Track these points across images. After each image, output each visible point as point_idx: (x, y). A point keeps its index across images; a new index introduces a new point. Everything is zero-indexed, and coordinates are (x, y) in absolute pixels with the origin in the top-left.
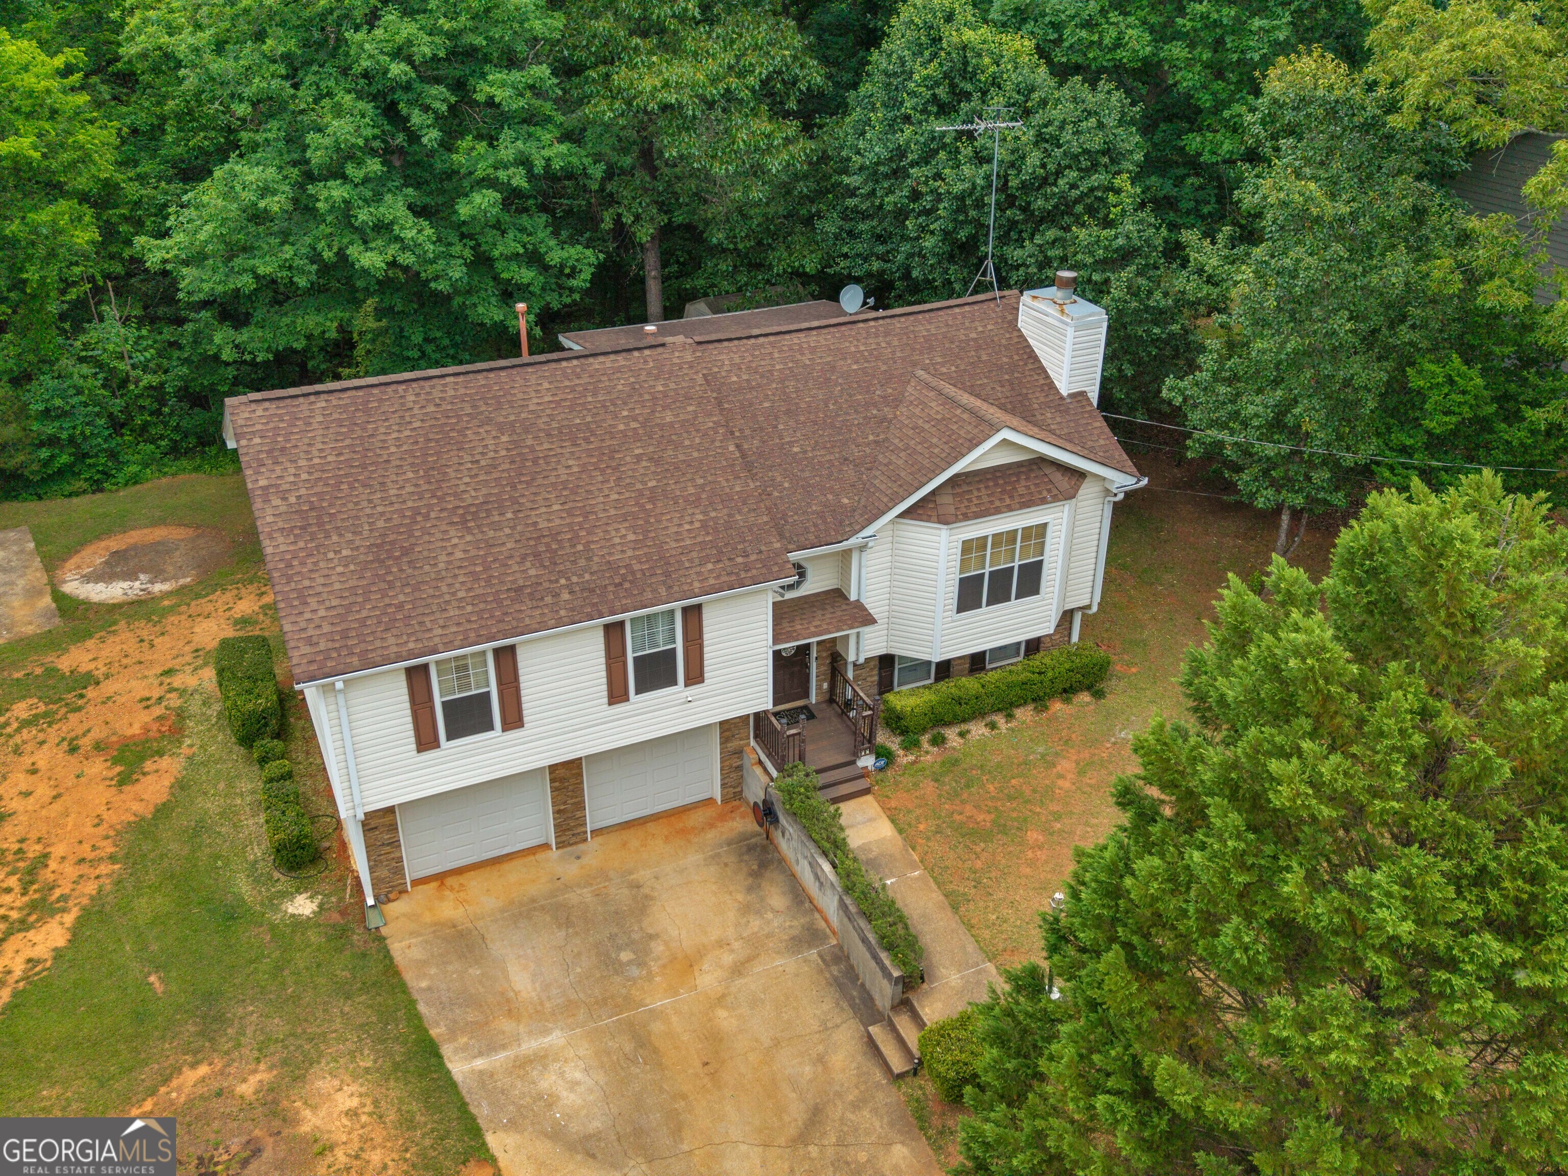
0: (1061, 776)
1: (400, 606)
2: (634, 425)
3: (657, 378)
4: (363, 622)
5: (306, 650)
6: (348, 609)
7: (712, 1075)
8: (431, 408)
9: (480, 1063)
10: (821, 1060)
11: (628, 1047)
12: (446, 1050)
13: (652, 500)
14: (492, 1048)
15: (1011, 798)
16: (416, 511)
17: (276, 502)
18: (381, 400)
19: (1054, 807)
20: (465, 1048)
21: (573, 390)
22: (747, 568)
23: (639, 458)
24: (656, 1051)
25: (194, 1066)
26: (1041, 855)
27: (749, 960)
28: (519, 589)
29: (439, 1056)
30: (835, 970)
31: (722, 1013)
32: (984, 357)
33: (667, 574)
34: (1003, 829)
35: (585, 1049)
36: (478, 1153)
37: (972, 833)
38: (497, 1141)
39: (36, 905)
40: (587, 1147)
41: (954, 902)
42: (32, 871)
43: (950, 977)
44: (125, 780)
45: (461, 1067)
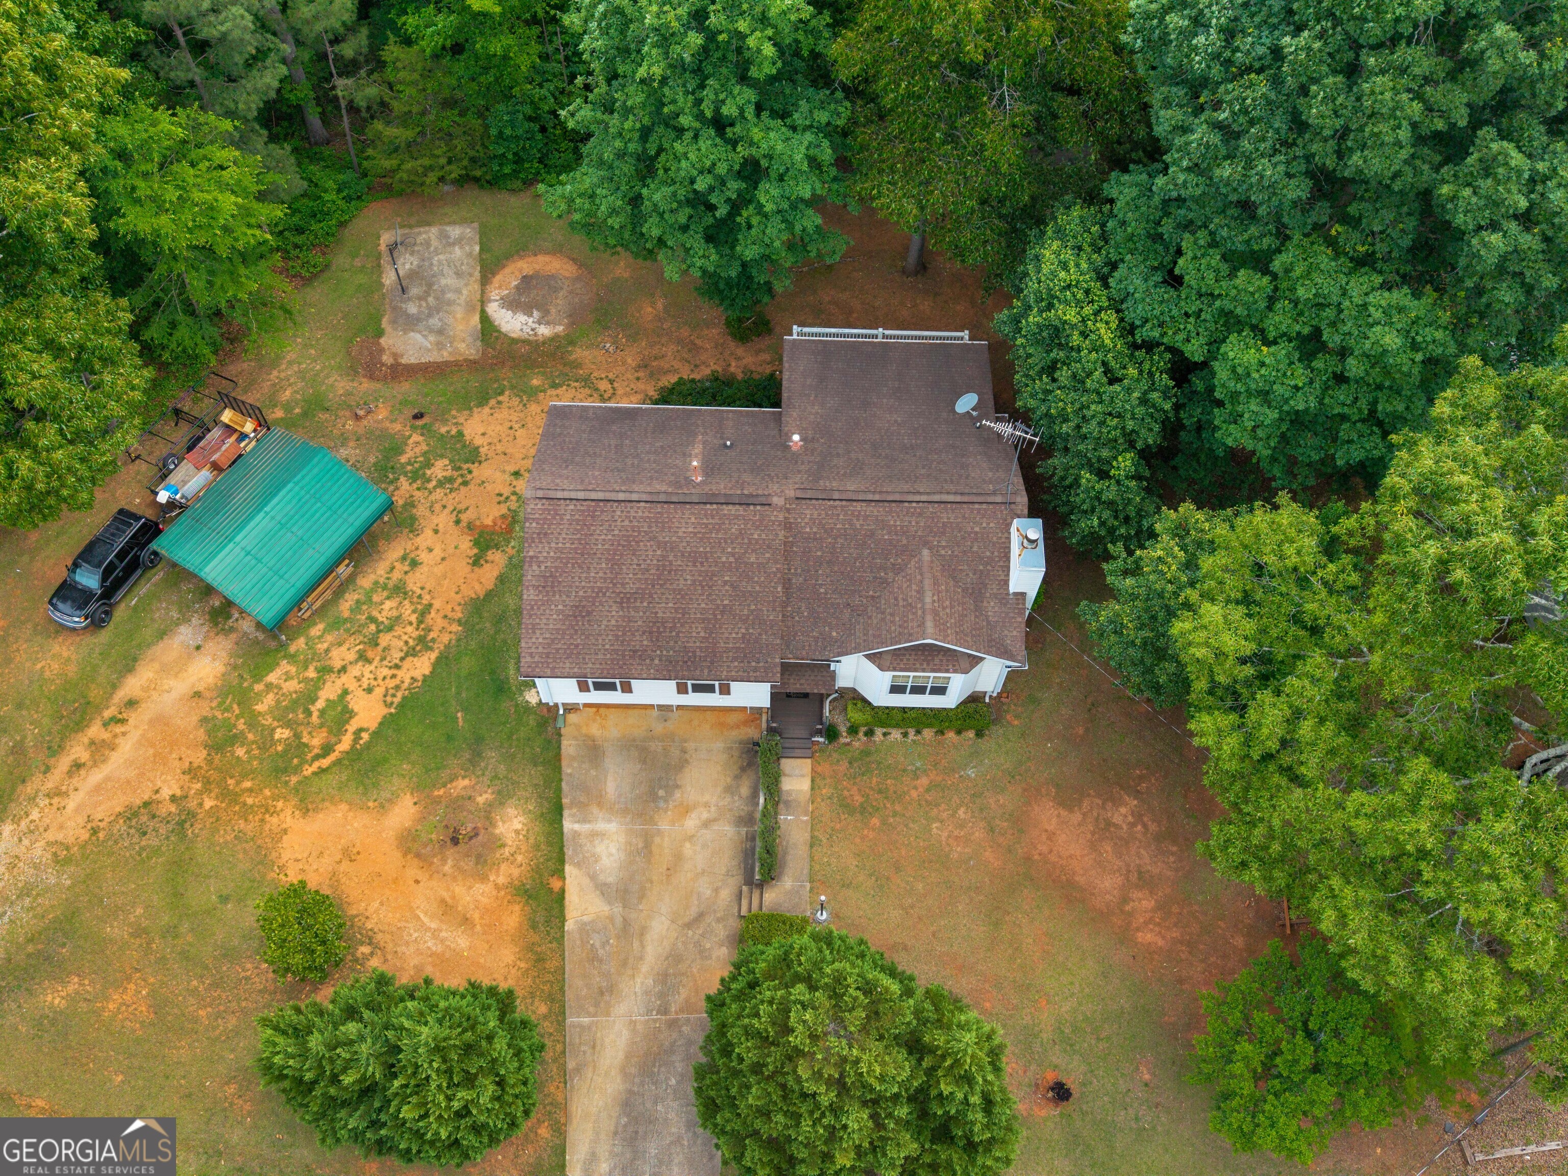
0: (916, 788)
1: (577, 646)
2: (732, 559)
3: (757, 527)
4: (557, 650)
5: (528, 659)
6: (553, 640)
7: (668, 876)
8: (627, 523)
9: (577, 827)
10: (716, 890)
11: (641, 845)
12: (566, 813)
13: (723, 613)
14: (584, 821)
15: (880, 792)
16: (600, 588)
17: (535, 567)
18: (602, 511)
19: (898, 808)
20: (573, 816)
21: (706, 525)
22: (755, 670)
23: (725, 583)
24: (651, 852)
25: (464, 778)
26: (871, 835)
27: (715, 820)
28: (635, 651)
29: (561, 815)
30: (749, 844)
31: (688, 845)
32: (975, 549)
33: (712, 662)
34: (863, 810)
35: (622, 839)
36: (559, 873)
37: (846, 806)
38: (569, 870)
39: (421, 640)
40: (603, 889)
41: (813, 843)
42: (423, 614)
43: (787, 883)
44: (476, 562)
45: (568, 825)
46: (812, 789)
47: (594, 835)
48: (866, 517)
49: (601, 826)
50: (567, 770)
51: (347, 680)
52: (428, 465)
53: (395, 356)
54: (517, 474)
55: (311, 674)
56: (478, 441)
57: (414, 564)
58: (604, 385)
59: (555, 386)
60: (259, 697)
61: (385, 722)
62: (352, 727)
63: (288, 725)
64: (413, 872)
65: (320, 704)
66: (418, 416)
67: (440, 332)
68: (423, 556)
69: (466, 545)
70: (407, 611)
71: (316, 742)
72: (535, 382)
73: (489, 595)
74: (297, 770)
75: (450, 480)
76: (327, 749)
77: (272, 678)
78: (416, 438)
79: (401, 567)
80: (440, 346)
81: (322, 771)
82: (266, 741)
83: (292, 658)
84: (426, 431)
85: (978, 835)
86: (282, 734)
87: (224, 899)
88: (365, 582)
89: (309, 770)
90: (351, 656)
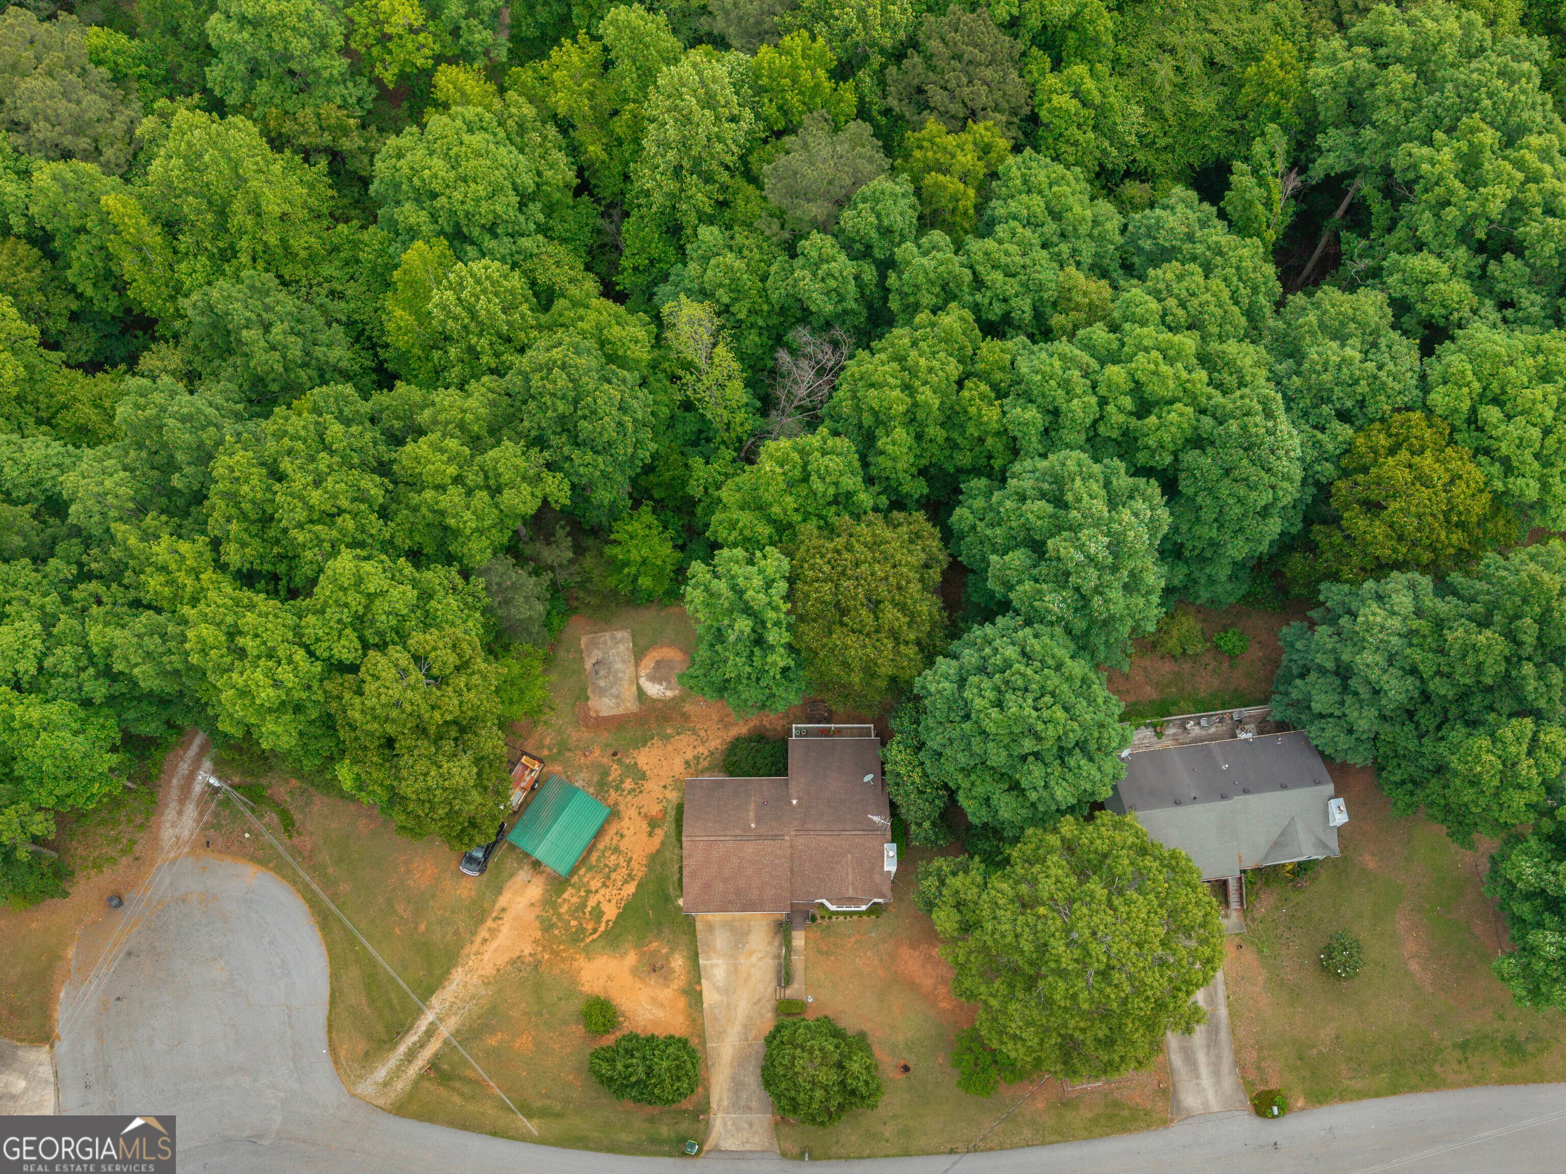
0: (849, 943)
1: (706, 899)
2: (769, 862)
3: (779, 849)
4: (698, 901)
5: (686, 905)
6: (696, 898)
7: (745, 982)
8: (724, 849)
9: (705, 962)
10: (766, 988)
11: (733, 970)
12: (700, 956)
13: (766, 884)
14: (708, 959)
15: (834, 945)
16: (715, 876)
17: (688, 869)
18: (714, 845)
19: (842, 952)
20: (703, 957)
21: (758, 849)
22: (780, 906)
23: (766, 872)
24: (737, 973)
25: (655, 942)
26: (831, 964)
27: (764, 957)
28: (730, 901)
29: (698, 957)
30: (779, 969)
31: (752, 969)
33: (762, 904)
34: (827, 953)
35: (725, 967)
36: (699, 983)
37: (820, 952)
38: (704, 982)
39: (629, 875)
40: (718, 989)
41: (806, 968)
42: (629, 861)
43: (795, 986)
44: (650, 834)
45: (701, 962)
46: (805, 944)
47: (713, 966)
48: (825, 841)
49: (715, 961)
50: (699, 936)
51: (598, 897)
52: (622, 782)
53: (597, 712)
54: (665, 787)
55: (583, 893)
56: (645, 768)
57: (622, 836)
58: (702, 733)
59: (678, 734)
60: (561, 905)
61: (619, 916)
62: (604, 919)
63: (576, 919)
64: (638, 985)
65: (589, 909)
66: (615, 754)
67: (617, 697)
68: (626, 832)
69: (645, 825)
70: (621, 860)
71: (590, 927)
72: (669, 731)
73: (658, 851)
74: (583, 940)
75: (634, 790)
76: (595, 930)
77: (565, 896)
78: (615, 766)
79: (616, 838)
80: (618, 705)
81: (594, 941)
82: (567, 927)
83: (573, 886)
84: (619, 762)
85: (876, 962)
86: (574, 923)
87: (560, 999)
88: (601, 846)
89: (588, 940)
90: (599, 884)
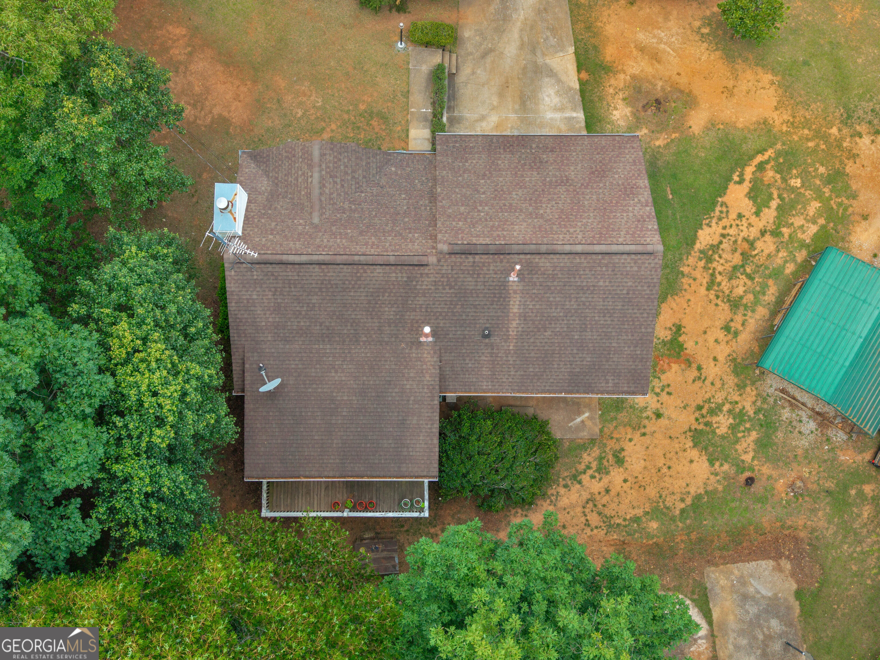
0: (332, 131)
1: (598, 154)
2: (480, 208)
3: (460, 229)
4: (613, 151)
5: (635, 145)
6: (618, 156)
7: (507, 82)
8: (572, 230)
9: (574, 115)
10: (473, 73)
11: (528, 103)
12: (583, 124)
13: (484, 175)
14: (570, 119)
15: (358, 128)
16: (586, 188)
17: (643, 200)
19: (346, 116)
20: (578, 122)
21: (503, 230)
22: (456, 142)
23: (484, 193)
24: (521, 98)
25: (659, 147)
26: (365, 98)
27: (477, 121)
28: (552, 151)
29: (586, 122)
30: (452, 104)
31: (495, 103)
33: (490, 146)
34: (371, 115)
35: (542, 107)
36: (582, 83)
37: (383, 118)
38: (577, 86)
39: (710, 260)
40: (551, 73)
41: (407, 94)
42: (711, 284)
43: (425, 68)
44: (678, 329)
45: (580, 115)
46: (408, 131)
47: (561, 109)
48: (366, 244)
49: (557, 115)
51: (759, 224)
52: (733, 428)
53: (779, 569)
54: (658, 415)
55: (785, 230)
56: (694, 453)
57: (727, 328)
58: (594, 519)
59: (636, 519)
60: (819, 213)
61: (723, 190)
62: (746, 186)
63: (793, 190)
64: (683, 81)
65: (774, 204)
66: (750, 481)
67: (745, 597)
68: (721, 335)
69: (689, 345)
70: (725, 286)
71: (770, 174)
72: (654, 525)
73: (663, 299)
74: (779, 154)
75: (712, 412)
76: (761, 167)
77: (813, 229)
78: (748, 458)
79: (736, 325)
80: (743, 581)
81: (762, 151)
82: (805, 176)
83: (803, 245)
84: (741, 467)
85: (289, 98)
86: (796, 182)
87: (805, 63)
88: (762, 312)
89: (770, 153)
90: (759, 245)
